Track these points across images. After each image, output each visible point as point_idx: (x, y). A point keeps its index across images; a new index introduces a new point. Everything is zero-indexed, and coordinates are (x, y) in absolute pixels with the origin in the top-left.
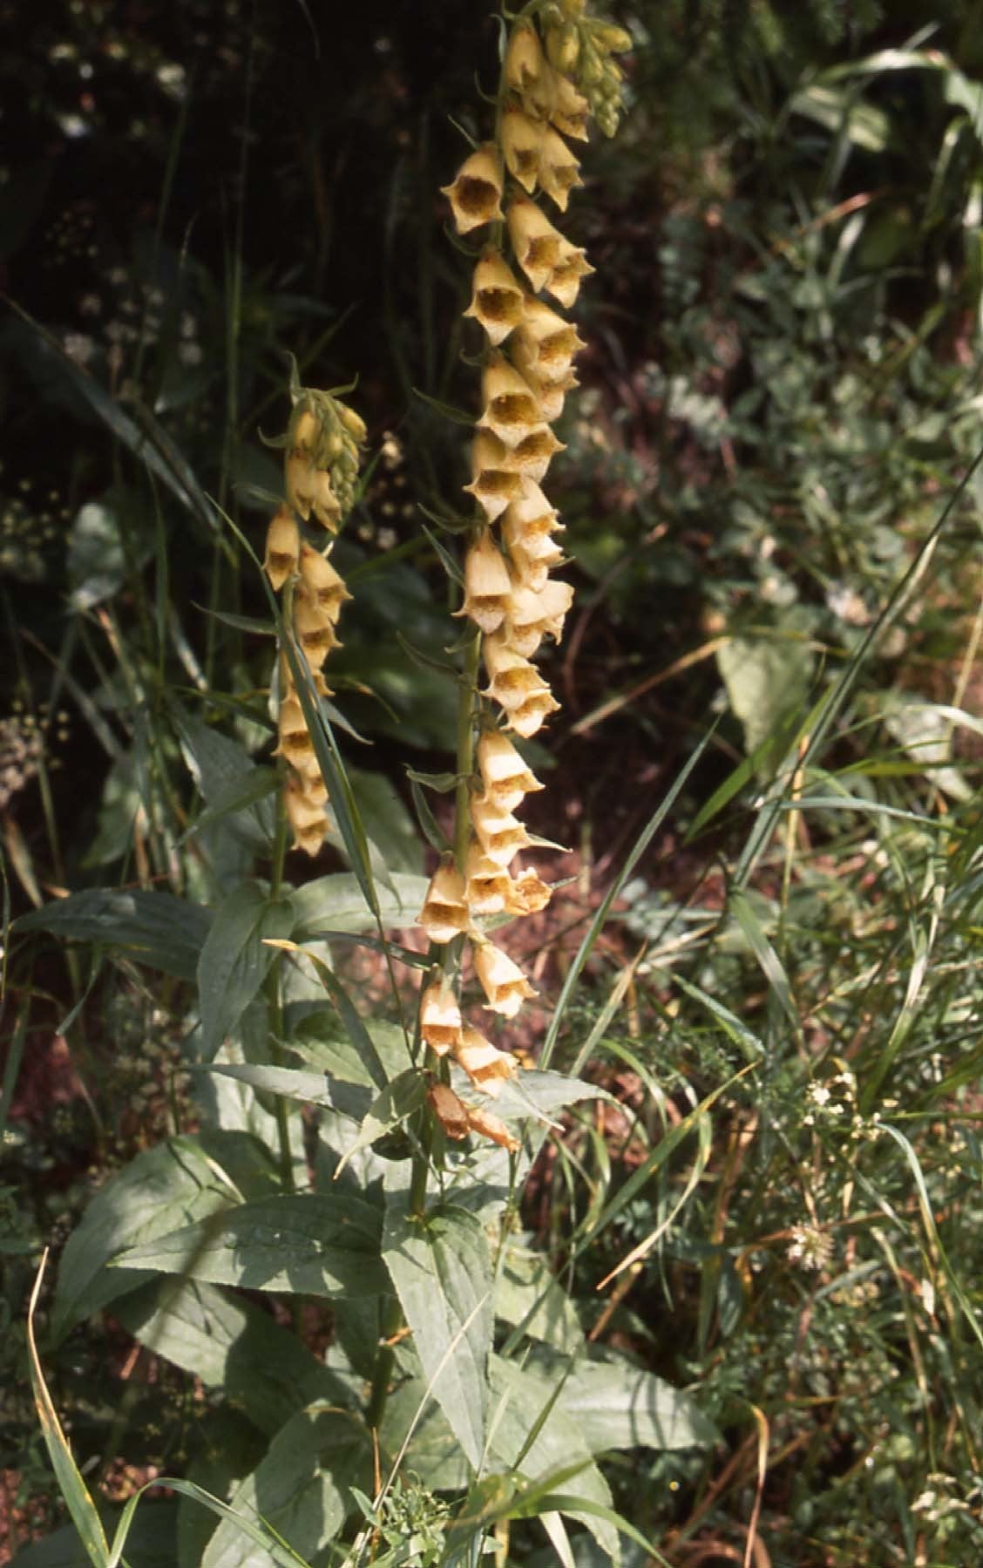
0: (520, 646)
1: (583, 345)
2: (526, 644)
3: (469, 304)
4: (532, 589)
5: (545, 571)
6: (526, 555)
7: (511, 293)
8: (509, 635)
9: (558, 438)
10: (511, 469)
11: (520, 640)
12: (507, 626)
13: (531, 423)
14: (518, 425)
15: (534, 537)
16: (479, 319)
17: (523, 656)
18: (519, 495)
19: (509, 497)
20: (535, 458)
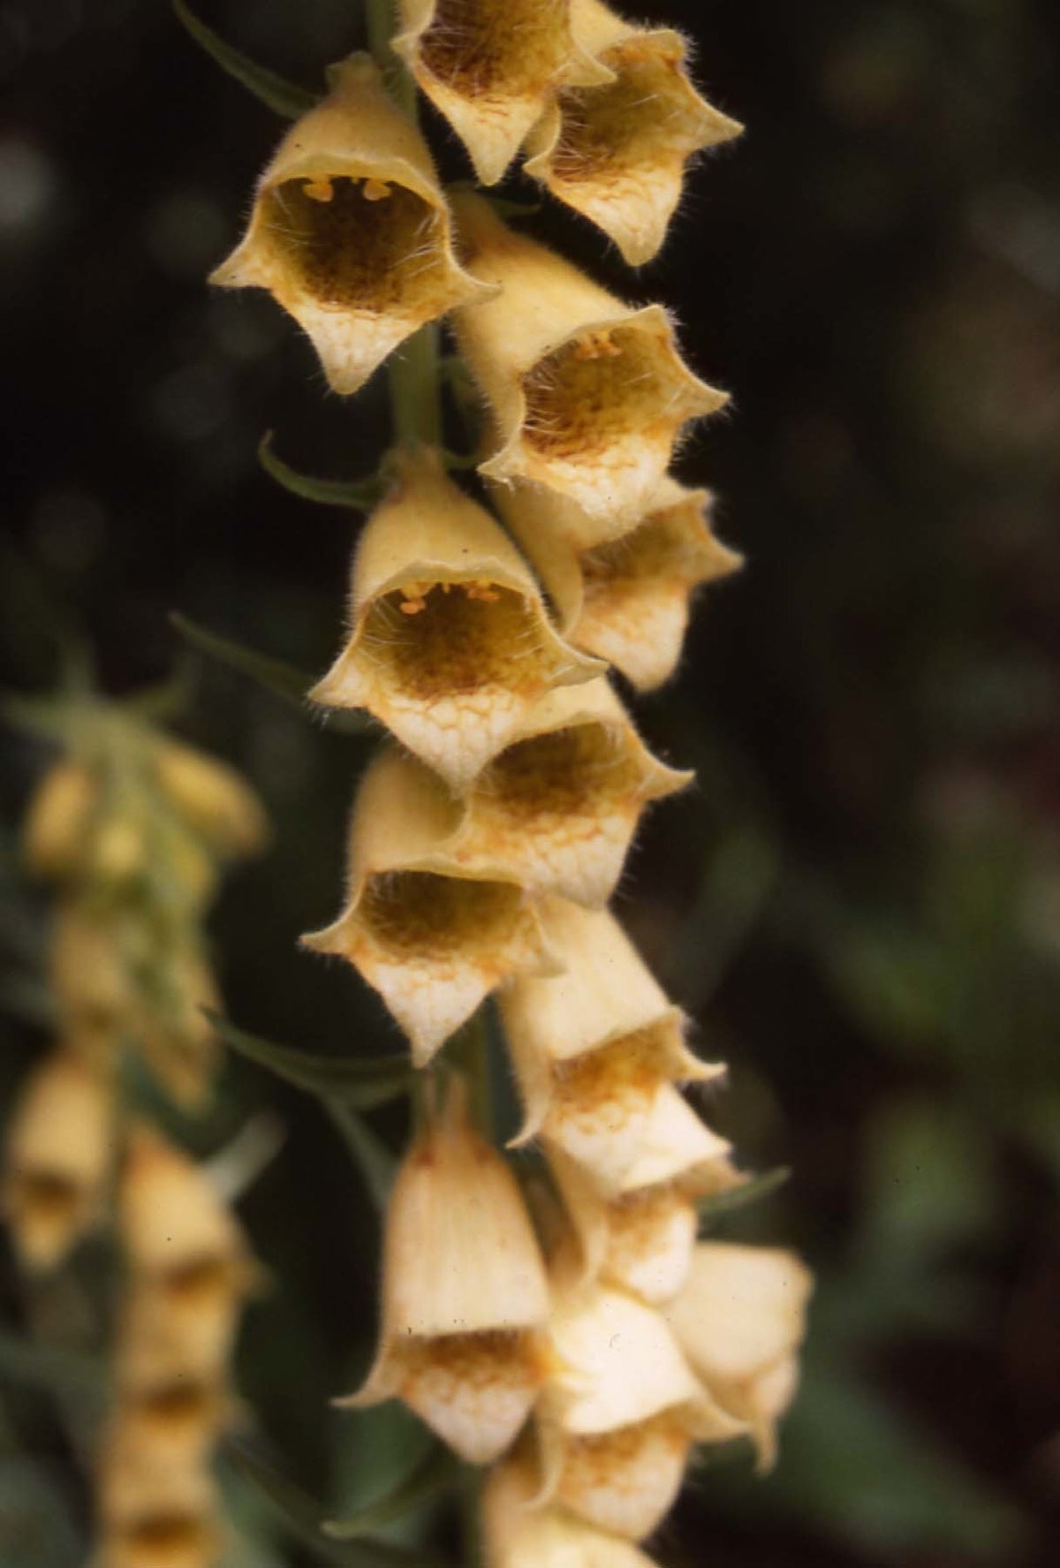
0: (602, 1502)
1: (712, 398)
2: (624, 1491)
3: (233, 236)
4: (637, 1296)
5: (680, 1225)
6: (585, 1176)
7: (401, 196)
8: (554, 1468)
9: (656, 745)
10: (478, 865)
11: (601, 1481)
12: (547, 1436)
13: (531, 688)
14: (481, 700)
15: (611, 1110)
16: (280, 296)
17: (618, 1535)
18: (530, 959)
19: (489, 968)
20: (583, 824)
